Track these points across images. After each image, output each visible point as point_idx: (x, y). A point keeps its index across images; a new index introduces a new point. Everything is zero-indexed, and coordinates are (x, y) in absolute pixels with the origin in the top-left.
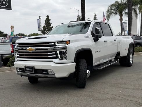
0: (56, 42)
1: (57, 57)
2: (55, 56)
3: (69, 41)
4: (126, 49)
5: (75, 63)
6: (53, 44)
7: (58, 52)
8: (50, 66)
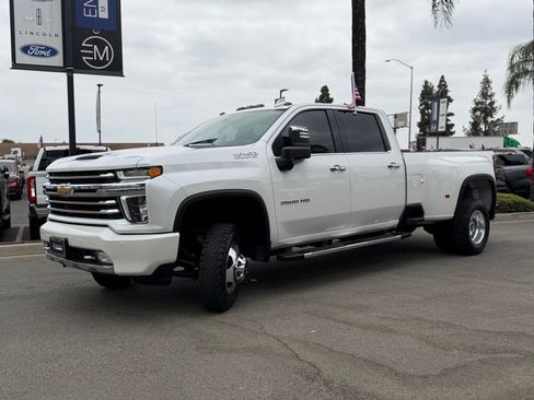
0: (119, 170)
1: (120, 216)
2: (116, 211)
3: (161, 167)
4: (447, 196)
5: (178, 234)
6: (111, 174)
7: (124, 198)
8: (98, 238)
